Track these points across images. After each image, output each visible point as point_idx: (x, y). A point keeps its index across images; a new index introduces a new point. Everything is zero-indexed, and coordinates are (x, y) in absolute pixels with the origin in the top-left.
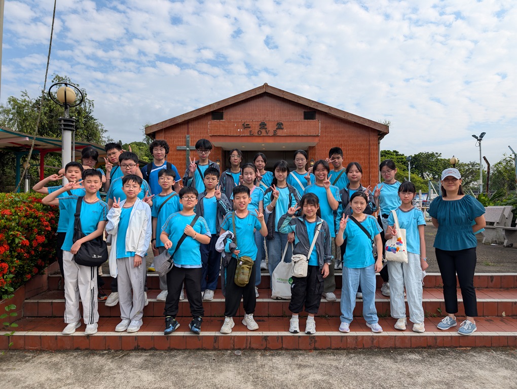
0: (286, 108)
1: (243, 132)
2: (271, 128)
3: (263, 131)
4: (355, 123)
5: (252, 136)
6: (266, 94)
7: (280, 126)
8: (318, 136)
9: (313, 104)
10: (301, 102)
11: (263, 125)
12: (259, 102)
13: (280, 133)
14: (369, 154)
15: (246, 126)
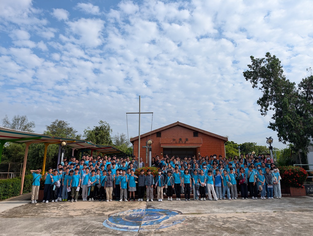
0: (186, 131)
1: (173, 142)
2: (183, 140)
3: (181, 142)
4: (214, 137)
5: (176, 143)
6: (178, 126)
7: (187, 140)
8: (201, 144)
9: (197, 129)
10: (192, 128)
11: (180, 139)
12: (175, 128)
13: (187, 142)
14: (221, 149)
15: (174, 140)
